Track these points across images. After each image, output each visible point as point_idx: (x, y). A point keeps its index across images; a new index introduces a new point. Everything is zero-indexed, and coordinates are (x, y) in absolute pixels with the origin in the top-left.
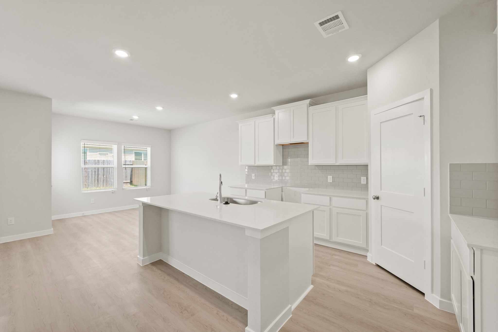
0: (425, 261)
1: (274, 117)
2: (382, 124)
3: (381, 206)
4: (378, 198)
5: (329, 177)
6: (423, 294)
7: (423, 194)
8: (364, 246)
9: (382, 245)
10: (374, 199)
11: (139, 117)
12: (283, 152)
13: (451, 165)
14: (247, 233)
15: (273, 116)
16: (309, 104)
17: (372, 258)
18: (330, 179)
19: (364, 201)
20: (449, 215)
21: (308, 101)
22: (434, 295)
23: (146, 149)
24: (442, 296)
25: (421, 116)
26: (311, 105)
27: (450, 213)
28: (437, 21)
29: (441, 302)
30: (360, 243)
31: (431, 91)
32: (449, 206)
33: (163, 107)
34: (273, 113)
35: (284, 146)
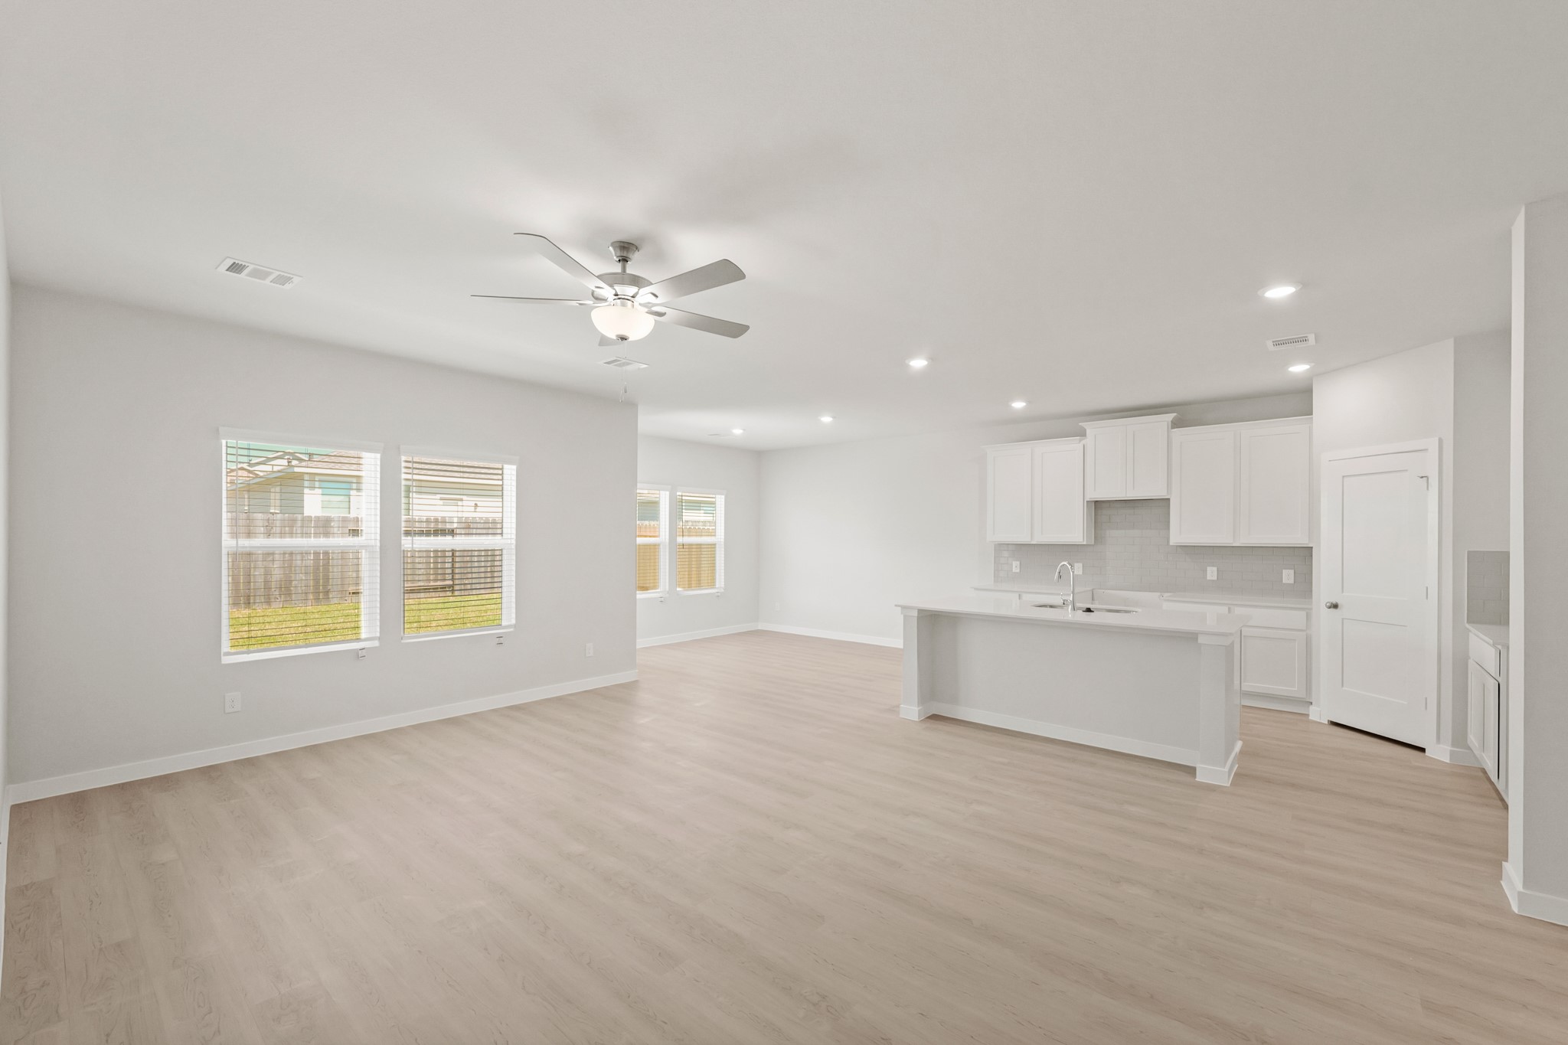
0: (1426, 699)
1: (1083, 442)
2: (1345, 479)
3: (1343, 619)
4: (1335, 606)
5: (1209, 569)
6: (1423, 750)
7: (1425, 597)
8: (1302, 694)
9: (1343, 686)
10: (1330, 608)
11: (744, 430)
12: (1095, 515)
13: (1469, 552)
14: (1201, 640)
15: (1080, 441)
16: (1172, 422)
17: (1319, 713)
18: (1212, 573)
19: (1303, 614)
20: (1467, 626)
21: (1170, 417)
22: (1441, 746)
23: (713, 500)
24: (1453, 745)
25: (1422, 477)
26: (1176, 424)
27: (1468, 622)
28: (1451, 342)
29: (1452, 753)
30: (1295, 689)
31: (1441, 441)
32: (1466, 612)
33: (834, 417)
34: (1082, 434)
35: (1098, 505)
